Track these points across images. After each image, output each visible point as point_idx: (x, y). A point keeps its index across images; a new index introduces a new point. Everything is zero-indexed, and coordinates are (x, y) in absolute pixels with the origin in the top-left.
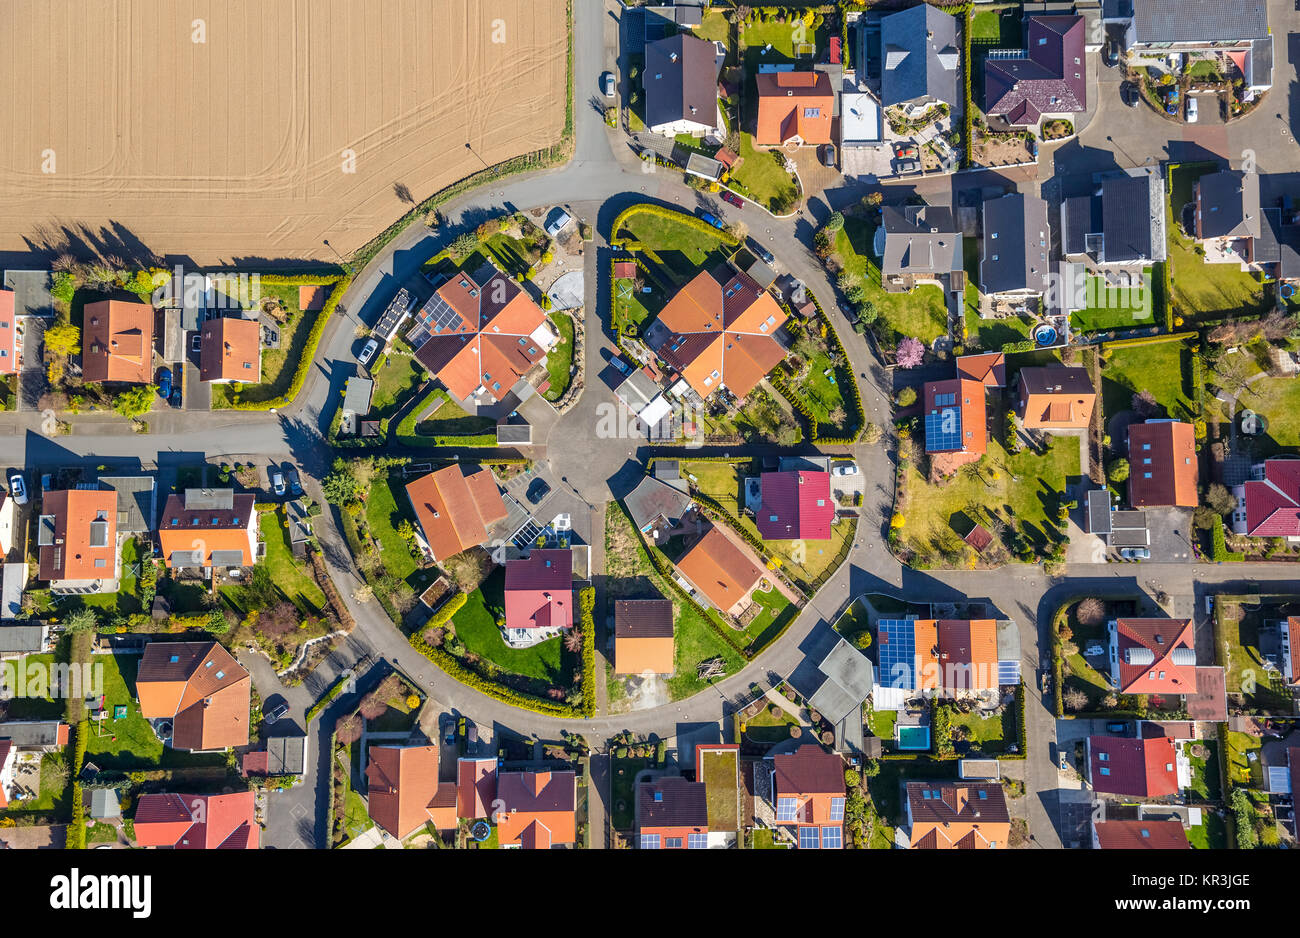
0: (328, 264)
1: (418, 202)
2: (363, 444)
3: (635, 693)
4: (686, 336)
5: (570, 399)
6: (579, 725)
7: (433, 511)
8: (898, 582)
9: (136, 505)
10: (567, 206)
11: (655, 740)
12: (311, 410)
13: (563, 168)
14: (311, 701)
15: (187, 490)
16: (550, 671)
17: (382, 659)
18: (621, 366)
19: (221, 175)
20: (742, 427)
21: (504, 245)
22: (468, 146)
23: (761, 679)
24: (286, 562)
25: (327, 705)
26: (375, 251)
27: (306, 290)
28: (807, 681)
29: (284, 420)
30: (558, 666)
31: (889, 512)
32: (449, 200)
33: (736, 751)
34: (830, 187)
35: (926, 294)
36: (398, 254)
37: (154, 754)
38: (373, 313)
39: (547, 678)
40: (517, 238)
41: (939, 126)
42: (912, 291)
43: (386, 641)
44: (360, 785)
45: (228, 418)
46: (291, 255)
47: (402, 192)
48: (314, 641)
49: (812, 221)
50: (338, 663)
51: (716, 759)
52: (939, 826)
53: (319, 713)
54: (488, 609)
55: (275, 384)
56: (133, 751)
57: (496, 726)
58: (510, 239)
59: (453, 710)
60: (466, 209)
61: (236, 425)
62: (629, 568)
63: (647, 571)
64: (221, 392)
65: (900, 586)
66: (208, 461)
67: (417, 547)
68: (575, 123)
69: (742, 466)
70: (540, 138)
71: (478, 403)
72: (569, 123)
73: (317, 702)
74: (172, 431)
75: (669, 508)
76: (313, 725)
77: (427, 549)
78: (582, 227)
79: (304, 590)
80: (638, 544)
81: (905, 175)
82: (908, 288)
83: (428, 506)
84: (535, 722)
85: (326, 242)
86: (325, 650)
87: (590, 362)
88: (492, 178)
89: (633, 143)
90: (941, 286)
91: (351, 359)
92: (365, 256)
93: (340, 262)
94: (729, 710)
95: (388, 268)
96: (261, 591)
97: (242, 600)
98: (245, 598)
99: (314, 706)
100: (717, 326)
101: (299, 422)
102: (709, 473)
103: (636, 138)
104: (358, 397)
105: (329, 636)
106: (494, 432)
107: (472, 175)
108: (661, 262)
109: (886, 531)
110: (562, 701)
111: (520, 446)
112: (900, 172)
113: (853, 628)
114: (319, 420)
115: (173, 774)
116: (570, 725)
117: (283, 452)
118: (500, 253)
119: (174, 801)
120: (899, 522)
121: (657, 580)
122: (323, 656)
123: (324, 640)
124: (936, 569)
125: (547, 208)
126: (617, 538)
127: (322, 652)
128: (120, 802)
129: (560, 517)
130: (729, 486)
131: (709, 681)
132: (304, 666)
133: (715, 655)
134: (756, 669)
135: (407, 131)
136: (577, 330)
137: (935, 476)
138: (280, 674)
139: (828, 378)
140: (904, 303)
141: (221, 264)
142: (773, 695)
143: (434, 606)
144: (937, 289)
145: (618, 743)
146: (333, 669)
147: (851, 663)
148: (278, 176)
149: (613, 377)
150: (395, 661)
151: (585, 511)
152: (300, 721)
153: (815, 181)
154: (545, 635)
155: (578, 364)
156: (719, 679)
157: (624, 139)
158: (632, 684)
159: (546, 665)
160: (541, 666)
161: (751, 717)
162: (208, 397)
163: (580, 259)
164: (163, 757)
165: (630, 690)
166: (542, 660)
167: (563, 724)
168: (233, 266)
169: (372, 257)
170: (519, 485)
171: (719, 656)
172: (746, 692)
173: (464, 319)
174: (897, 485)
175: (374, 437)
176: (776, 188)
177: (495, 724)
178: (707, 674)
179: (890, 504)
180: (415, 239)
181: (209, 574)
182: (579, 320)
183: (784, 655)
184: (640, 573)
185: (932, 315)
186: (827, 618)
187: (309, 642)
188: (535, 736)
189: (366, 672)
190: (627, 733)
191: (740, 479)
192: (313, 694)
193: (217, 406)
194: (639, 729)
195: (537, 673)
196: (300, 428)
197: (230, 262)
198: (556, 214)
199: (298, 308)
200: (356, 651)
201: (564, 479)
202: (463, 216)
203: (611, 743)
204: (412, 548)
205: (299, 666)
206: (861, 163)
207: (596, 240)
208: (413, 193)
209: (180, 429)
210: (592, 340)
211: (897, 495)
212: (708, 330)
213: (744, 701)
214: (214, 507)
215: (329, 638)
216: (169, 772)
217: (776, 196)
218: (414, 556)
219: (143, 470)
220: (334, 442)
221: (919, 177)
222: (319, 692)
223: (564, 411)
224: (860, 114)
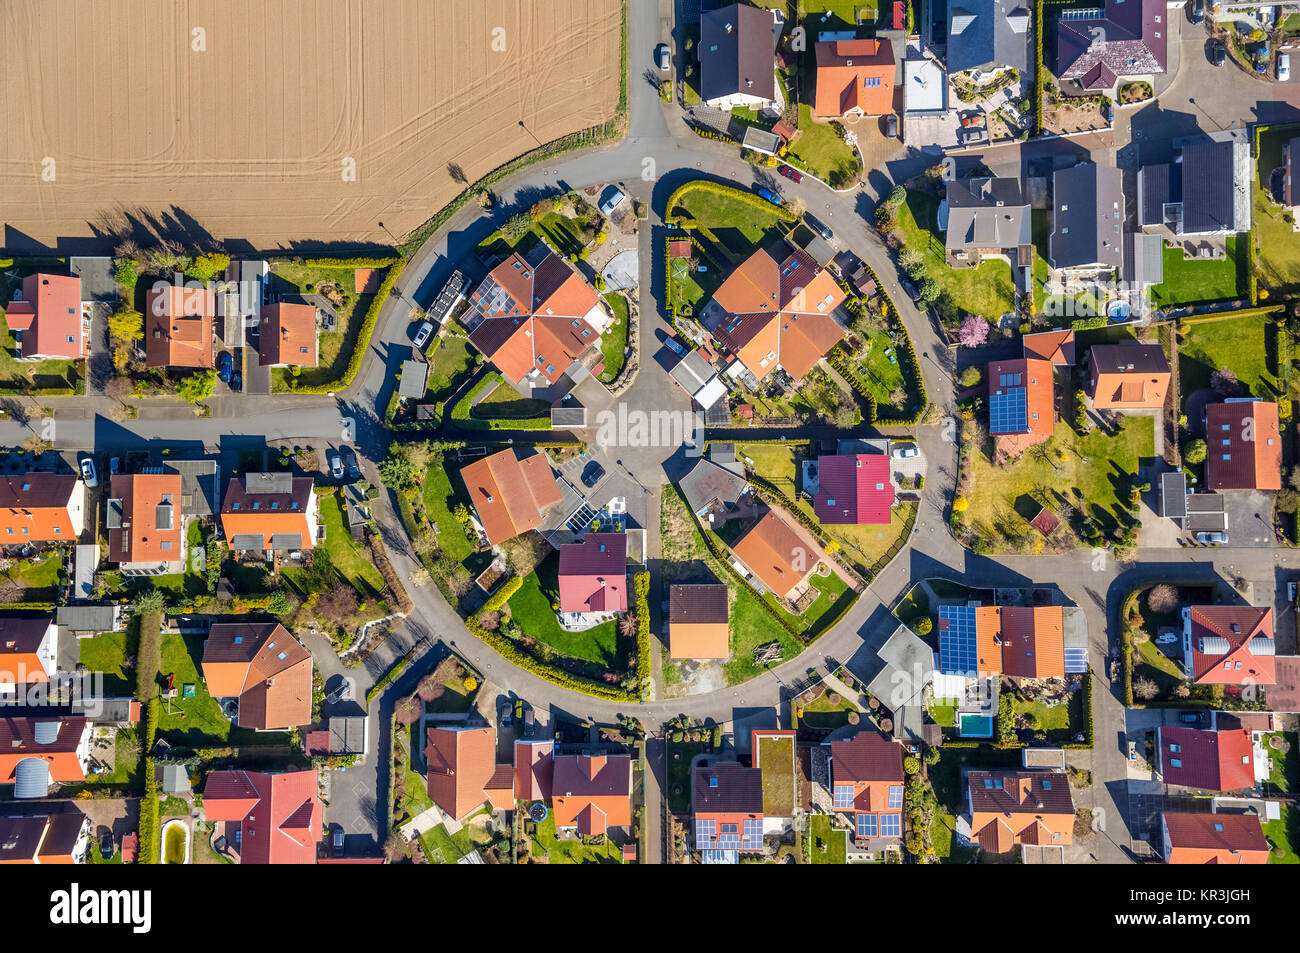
0: (384, 246)
1: (471, 183)
2: (419, 428)
3: (691, 677)
4: (742, 317)
5: (624, 382)
6: (635, 709)
7: (488, 495)
8: (960, 567)
9: (199, 489)
10: (621, 184)
11: (711, 725)
12: (368, 394)
13: (617, 144)
14: (370, 682)
15: (248, 475)
16: (606, 654)
17: (440, 641)
18: (675, 347)
19: (277, 158)
20: (800, 408)
21: (557, 224)
22: (521, 123)
23: (819, 664)
24: (346, 545)
25: (387, 686)
26: (429, 232)
27: (362, 273)
28: (866, 667)
29: (342, 404)
30: (613, 650)
31: (951, 495)
32: (502, 180)
33: (792, 736)
34: (892, 159)
35: (992, 269)
36: (452, 236)
37: (222, 731)
38: (428, 295)
39: (602, 662)
40: (571, 217)
41: (1008, 93)
42: (977, 267)
43: (443, 624)
44: (419, 765)
45: (287, 402)
46: (346, 237)
47: (456, 173)
48: (374, 622)
49: (874, 195)
50: (396, 643)
51: (772, 745)
52: (1001, 817)
53: (379, 694)
54: (544, 593)
55: (332, 368)
56: (202, 729)
57: (553, 708)
58: (564, 218)
59: (510, 692)
60: (520, 188)
61: (297, 408)
62: (684, 552)
63: (703, 555)
64: (280, 376)
65: (962, 570)
66: (269, 445)
67: (473, 530)
68: (630, 98)
69: (799, 448)
70: (594, 114)
71: (533, 385)
72: (623, 98)
73: (378, 682)
74: (234, 414)
75: (724, 492)
76: (373, 705)
77: (483, 533)
78: (636, 205)
79: (364, 573)
80: (693, 527)
81: (971, 145)
82: (974, 264)
83: (482, 490)
84: (590, 705)
85: (381, 224)
86: (384, 632)
87: (644, 343)
88: (546, 156)
89: (689, 117)
90: (1008, 261)
91: (407, 342)
92: (420, 237)
93: (395, 244)
94: (786, 695)
95: (442, 249)
96: (322, 573)
97: (303, 581)
98: (306, 579)
99: (374, 687)
100: (773, 306)
101: (356, 406)
102: (766, 456)
103: (692, 113)
104: (414, 381)
105: (388, 618)
106: (548, 415)
107: (526, 154)
108: (716, 240)
109: (948, 514)
110: (617, 685)
111: (575, 429)
112: (966, 142)
113: (913, 613)
114: (376, 403)
115: (240, 752)
116: (626, 708)
118: (553, 232)
119: (242, 779)
120: (961, 506)
121: (713, 565)
122: (382, 638)
123: (383, 622)
124: (1000, 554)
125: (601, 186)
126: (672, 522)
127: (381, 634)
128: (190, 778)
129: (614, 500)
130: (786, 469)
131: (766, 666)
132: (364, 647)
133: (772, 640)
134: (814, 654)
135: (461, 110)
136: (631, 311)
137: (1000, 457)
138: (341, 655)
139: (889, 357)
140: (969, 279)
141: (278, 248)
142: (830, 680)
143: (490, 590)
144: (1003, 264)
145: (674, 727)
146: (392, 650)
147: (911, 650)
148: (333, 157)
149: (668, 359)
150: (453, 643)
151: (640, 494)
152: (362, 703)
153: (876, 153)
154: (600, 619)
155: (633, 345)
156: (776, 664)
157: (679, 113)
158: (688, 668)
159: (602, 649)
160: (597, 650)
161: (807, 704)
162: (267, 381)
163: (635, 238)
164: (230, 735)
165: (686, 675)
166: (598, 644)
167: (619, 707)
168: (290, 250)
169: (426, 239)
170: (573, 469)
171: (776, 641)
172: (804, 678)
173: (517, 301)
174: (960, 467)
175: (430, 420)
176: (835, 161)
177: (551, 706)
178: (764, 659)
179: (952, 487)
180: (470, 219)
181: (271, 556)
182: (633, 300)
183: (842, 640)
184: (696, 557)
185: (999, 291)
186: (887, 603)
187: (369, 624)
188: (591, 719)
189: (424, 654)
190: (683, 717)
191: (797, 462)
192: (373, 675)
193: (277, 389)
194: (696, 713)
195: (593, 657)
196: (358, 412)
197: (288, 246)
198: (610, 192)
199: (354, 291)
200: (414, 633)
201: (619, 462)
202: (516, 195)
203: (667, 727)
204: (468, 531)
205: (359, 647)
206: (925, 134)
207: (650, 218)
208: (467, 173)
209: (241, 412)
210: (646, 321)
211: (960, 477)
212: (764, 310)
213: (801, 687)
214: (274, 491)
215: (388, 621)
216: (236, 750)
217: (836, 170)
218: (470, 540)
219: (206, 453)
220: (391, 426)
221: (987, 147)
222: (380, 672)
223: (619, 393)
224: (924, 83)
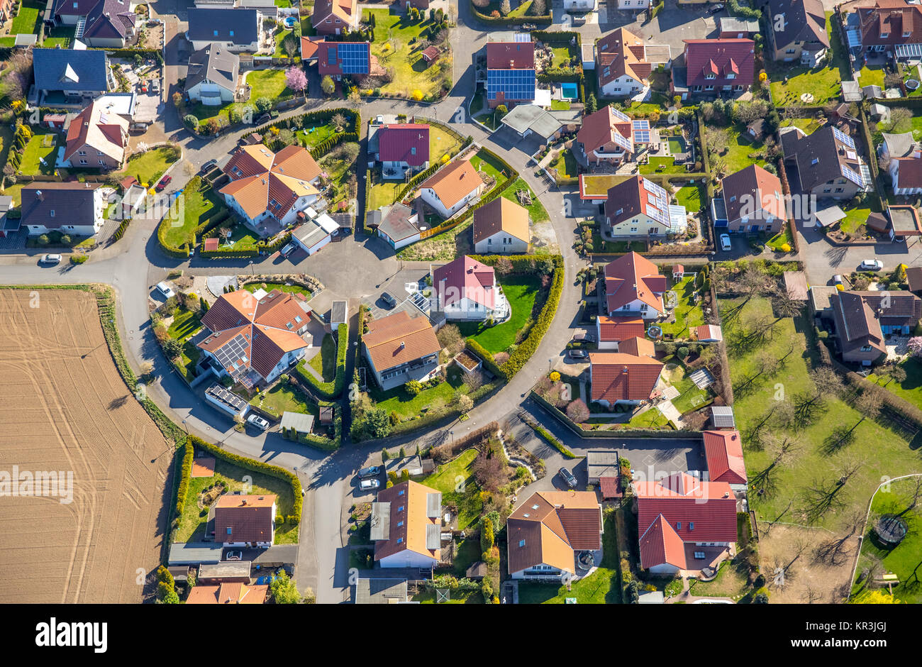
0: (174, 459)
1: (128, 392)
2: (339, 418)
3: (544, 241)
4: (270, 199)
5: (313, 284)
6: (570, 275)
8: (462, 99)
9: (382, 593)
10: (150, 288)
11: (579, 230)
12: (306, 466)
13: (116, 291)
14: (557, 456)
15: (372, 538)
16: (529, 292)
17: (521, 405)
18: (288, 248)
19: (71, 551)
20: (344, 179)
21: (177, 329)
22: (83, 357)
23: (531, 171)
24: (439, 480)
25: (560, 443)
26: (167, 422)
27: (196, 471)
28: (532, 142)
29: (312, 486)
30: (525, 287)
31: (411, 102)
32: (131, 368)
33: (583, 177)
34: (163, 130)
35: (253, 80)
36: (172, 405)
37: (608, 575)
38: (224, 421)
39: (534, 294)
40: (172, 321)
41: (127, 70)
42: (250, 85)
43: (506, 403)
44: (625, 411)
45: (307, 531)
46: (160, 490)
47: (117, 404)
48: (506, 454)
49: (188, 140)
50: (525, 437)
51: (593, 188)
53: (567, 449)
54: (480, 332)
55: (279, 494)
56: (606, 593)
57: (572, 326)
58: (173, 325)
59: (561, 355)
60: (140, 356)
61: (313, 523)
62: (449, 246)
63: (451, 236)
64: (283, 537)
65: (464, 98)
66: (345, 545)
67: (429, 381)
68: (79, 283)
69: (373, 177)
70: (87, 308)
71: (310, 346)
72: (78, 287)
73: (558, 450)
74: (315, 577)
75: (403, 215)
76: (579, 453)
77: (431, 375)
78: (172, 277)
79: (463, 465)
80: (431, 240)
81: (161, 86)
82: (248, 88)
83: (395, 354)
84: (568, 300)
85: (153, 461)
86: (513, 445)
87: (286, 270)
88: (116, 338)
89: (104, 245)
90: (248, 72)
91: (264, 436)
92: (171, 429)
93: (173, 450)
94: (555, 188)
95: (184, 412)
96: (464, 499)
97: (471, 514)
98: (469, 512)
99: (561, 453)
100: (265, 177)
101: (316, 475)
102: (377, 200)
103: (101, 243)
104: (298, 420)
105: (502, 442)
106: (335, 333)
107: (111, 353)
108: (208, 221)
109: (425, 103)
110: (551, 275)
111: (348, 316)
112: (159, 90)
113: (494, 118)
114: (315, 459)
115: (623, 550)
116: (570, 281)
117: (341, 487)
118: (183, 332)
119: (644, 539)
120: (420, 96)
121: (459, 229)
122: (520, 448)
123: (506, 446)
124: (454, 78)
125: (150, 301)
126: (426, 253)
127: (516, 448)
128: (650, 591)
129: (408, 289)
130: (388, 188)
131: (534, 199)
132: (528, 460)
133: (514, 196)
134: (525, 174)
135: (60, 402)
136: (257, 280)
138: (535, 478)
139: (310, 133)
140: (259, 91)
141: (160, 547)
142: (543, 164)
143: (478, 361)
144: (250, 74)
145: (583, 251)
146: (529, 440)
147: (518, 116)
148: (82, 503)
149: (298, 254)
150: (523, 396)
151: (403, 273)
152: (574, 463)
153: (159, 136)
154: (501, 296)
155: (284, 278)
156: (532, 194)
157: (99, 252)
158: (537, 243)
159: (524, 294)
160: (526, 297)
161: (561, 174)
162: (286, 548)
163: (197, 279)
164: (609, 567)
165: (542, 244)
166: (521, 297)
167: (569, 284)
168: (164, 538)
169: (173, 424)
170: (379, 314)
171: (516, 194)
172: (541, 179)
173: (239, 334)
174: (392, 98)
175: (333, 411)
176: (158, 160)
177: (571, 327)
178: (531, 202)
179: (406, 102)
180: (161, 393)
181: (448, 534)
182: (248, 278)
183: (515, 158)
184: (453, 239)
185: (269, 77)
186: (487, 135)
187: (508, 458)
188: (579, 302)
189: (532, 416)
190: (575, 246)
191: (384, 182)
192: (551, 454)
193: (295, 539)
194: (572, 239)
195: (530, 301)
196: (322, 474)
197: (160, 539)
198: (158, 294)
199: (211, 478)
200: (515, 424)
201: (377, 287)
202: (146, 359)
203: (582, 256)
204: (429, 385)
205: (528, 464)
206: (148, 112)
207: (183, 268)
208: (119, 395)
209: (314, 570)
210: (267, 269)
211: (399, 98)
212: (267, 182)
213: (548, 180)
214: (388, 516)
215: (505, 443)
217: (165, 159)
218: (437, 383)
219: (349, 600)
220: (336, 440)
221: (164, 81)
222: (549, 449)
223: (321, 286)
224: (107, 109)
